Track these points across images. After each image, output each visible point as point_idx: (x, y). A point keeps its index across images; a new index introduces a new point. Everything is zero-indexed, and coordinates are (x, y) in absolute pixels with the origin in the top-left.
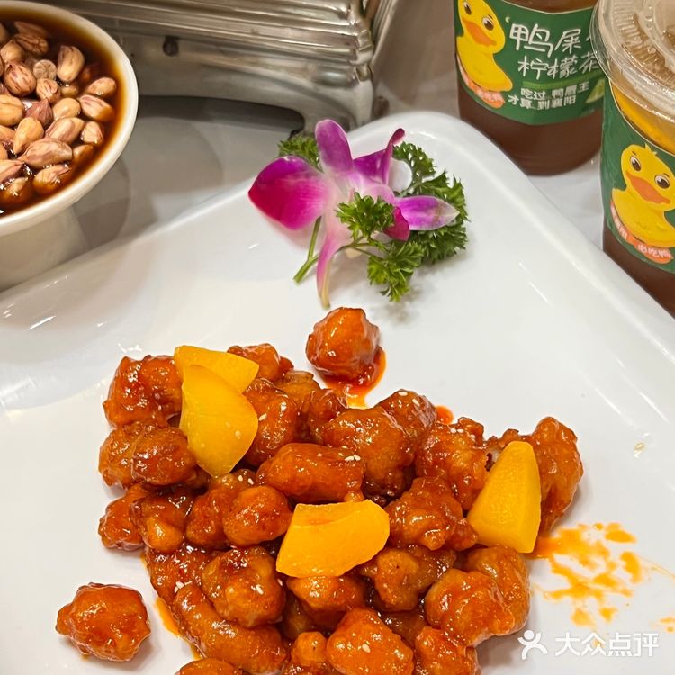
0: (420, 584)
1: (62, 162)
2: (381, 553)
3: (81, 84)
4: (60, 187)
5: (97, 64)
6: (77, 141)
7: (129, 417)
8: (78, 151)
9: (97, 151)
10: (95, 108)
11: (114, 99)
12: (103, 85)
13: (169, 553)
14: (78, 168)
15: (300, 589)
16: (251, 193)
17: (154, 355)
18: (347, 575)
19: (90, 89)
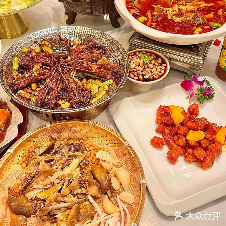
0: (207, 145)
1: (159, 75)
2: (203, 139)
3: (161, 64)
4: (158, 79)
5: (163, 62)
6: (160, 72)
7: (161, 114)
8: (161, 74)
9: (163, 74)
10: (163, 68)
11: (166, 67)
12: (165, 65)
13: (168, 134)
14: (161, 76)
15: (190, 142)
16: (181, 84)
17: (165, 106)
18: (197, 142)
19: (162, 65)
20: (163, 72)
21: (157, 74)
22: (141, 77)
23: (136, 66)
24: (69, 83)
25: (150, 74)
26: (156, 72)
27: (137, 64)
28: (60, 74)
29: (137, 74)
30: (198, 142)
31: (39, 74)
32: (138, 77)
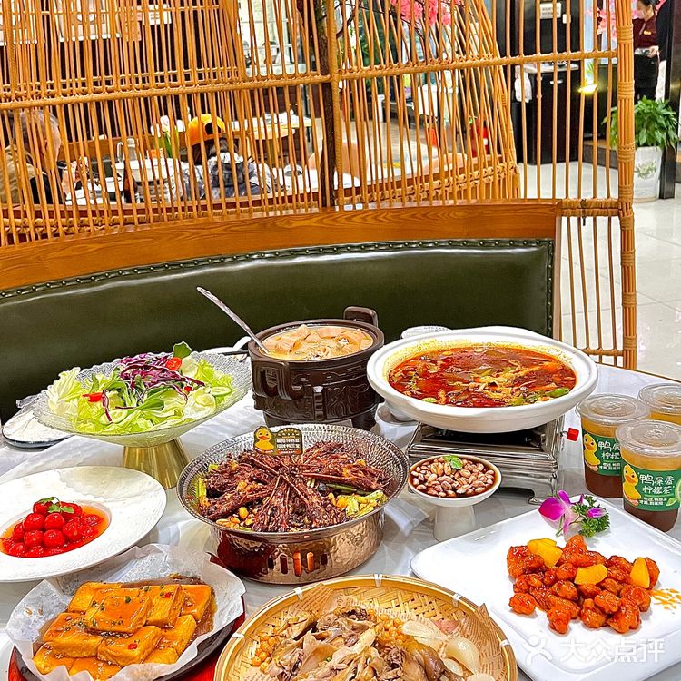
1: (483, 487)
2: (605, 579)
3: (484, 472)
4: (483, 492)
5: (487, 468)
6: (485, 483)
8: (487, 485)
10: (489, 476)
12: (491, 472)
14: (488, 489)
17: (520, 545)
18: (596, 584)
20: (490, 482)
21: (480, 485)
22: (451, 492)
23: (438, 476)
24: (306, 496)
25: (466, 486)
26: (477, 482)
27: (440, 473)
28: (288, 485)
29: (443, 489)
30: (598, 585)
31: (251, 490)
32: (446, 492)
